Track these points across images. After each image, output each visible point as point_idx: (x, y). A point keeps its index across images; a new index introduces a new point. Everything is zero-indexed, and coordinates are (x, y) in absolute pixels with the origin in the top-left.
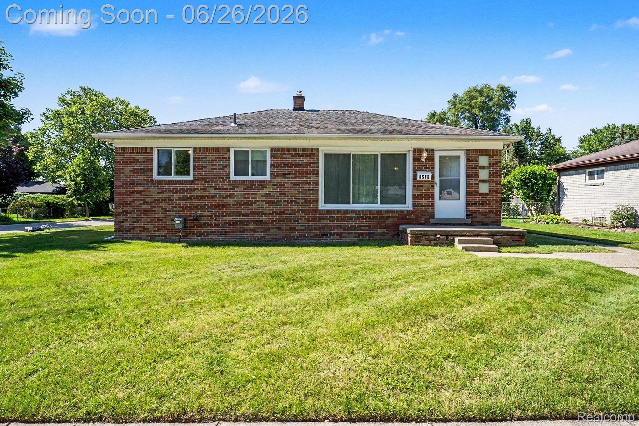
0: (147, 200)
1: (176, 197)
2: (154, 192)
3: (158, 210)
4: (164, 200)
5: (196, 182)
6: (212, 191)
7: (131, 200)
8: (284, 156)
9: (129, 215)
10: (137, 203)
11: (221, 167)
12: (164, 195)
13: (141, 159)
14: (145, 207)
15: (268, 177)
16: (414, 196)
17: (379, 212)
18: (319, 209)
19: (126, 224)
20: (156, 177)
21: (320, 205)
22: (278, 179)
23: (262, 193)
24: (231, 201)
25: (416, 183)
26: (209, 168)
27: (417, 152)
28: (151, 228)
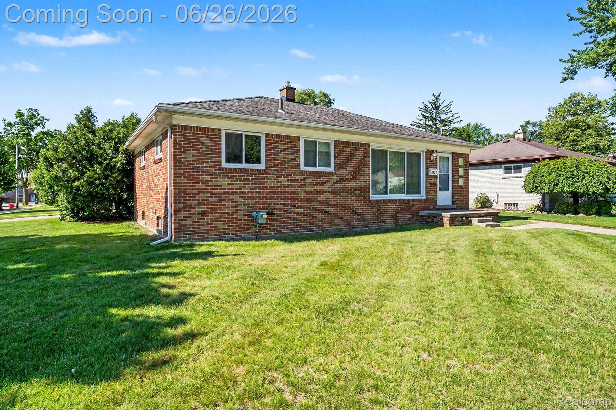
0: (215, 192)
1: (247, 189)
2: (224, 183)
3: (229, 204)
4: (234, 192)
5: (269, 172)
6: (284, 181)
7: (195, 192)
8: (345, 149)
9: (193, 211)
10: (203, 195)
11: (292, 157)
12: (235, 186)
13: (207, 142)
14: (213, 200)
15: (332, 169)
16: (426, 187)
17: (408, 201)
18: (371, 199)
19: (188, 222)
20: (224, 165)
21: (371, 195)
22: (341, 171)
23: (329, 184)
24: (303, 194)
25: (428, 177)
26: (282, 156)
27: (430, 152)
28: (221, 226)
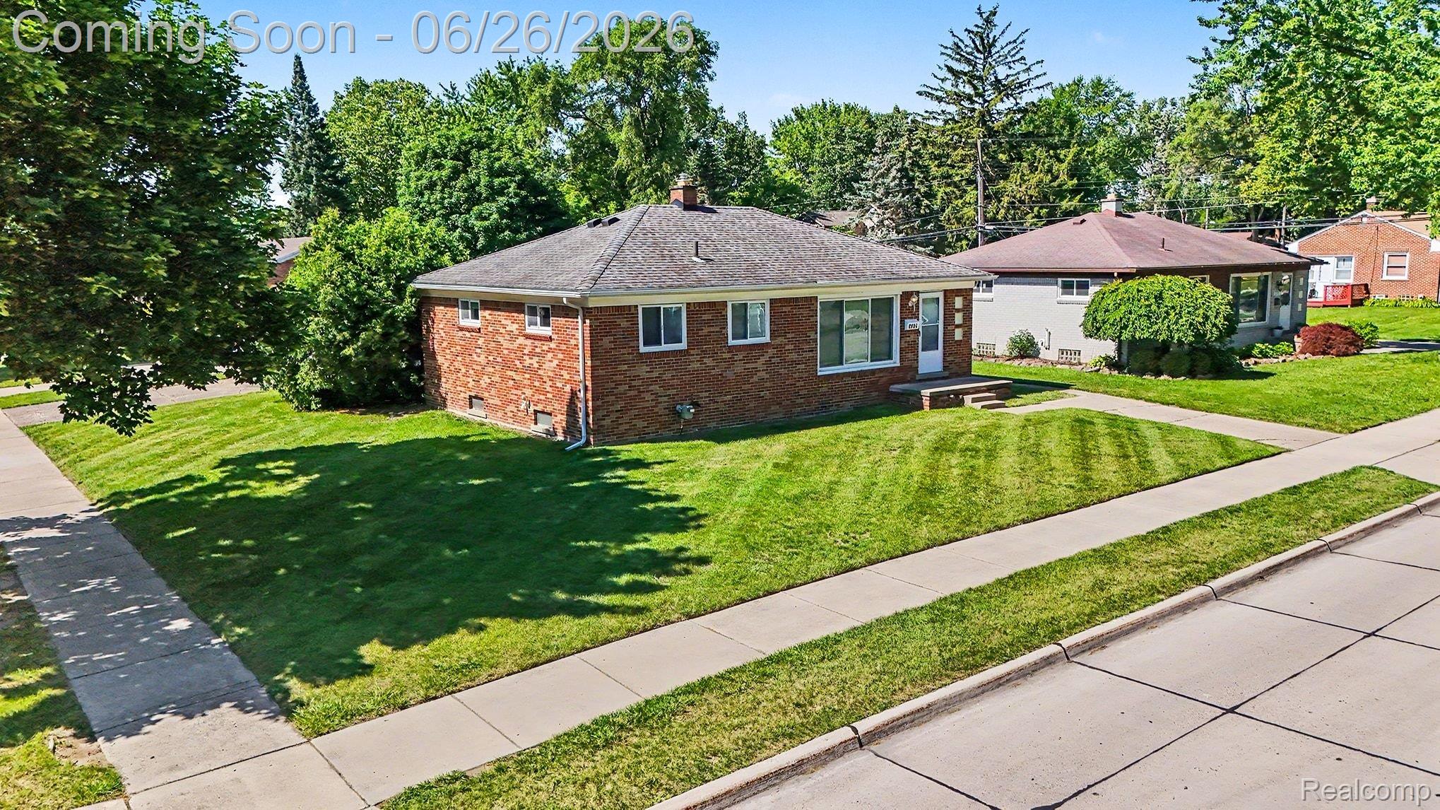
0: (634, 383)
1: (668, 376)
2: (643, 370)
3: (648, 397)
4: (654, 381)
5: (692, 352)
6: (709, 362)
7: (613, 385)
8: (784, 309)
9: (611, 408)
10: (622, 388)
11: (718, 329)
12: (655, 374)
13: (624, 324)
14: (632, 393)
15: (767, 339)
16: (901, 349)
17: (873, 372)
18: (819, 374)
19: (607, 422)
20: (643, 349)
21: (819, 369)
22: (779, 340)
23: (762, 360)
24: (729, 374)
25: (904, 333)
26: (706, 330)
27: (906, 296)
28: (640, 424)
